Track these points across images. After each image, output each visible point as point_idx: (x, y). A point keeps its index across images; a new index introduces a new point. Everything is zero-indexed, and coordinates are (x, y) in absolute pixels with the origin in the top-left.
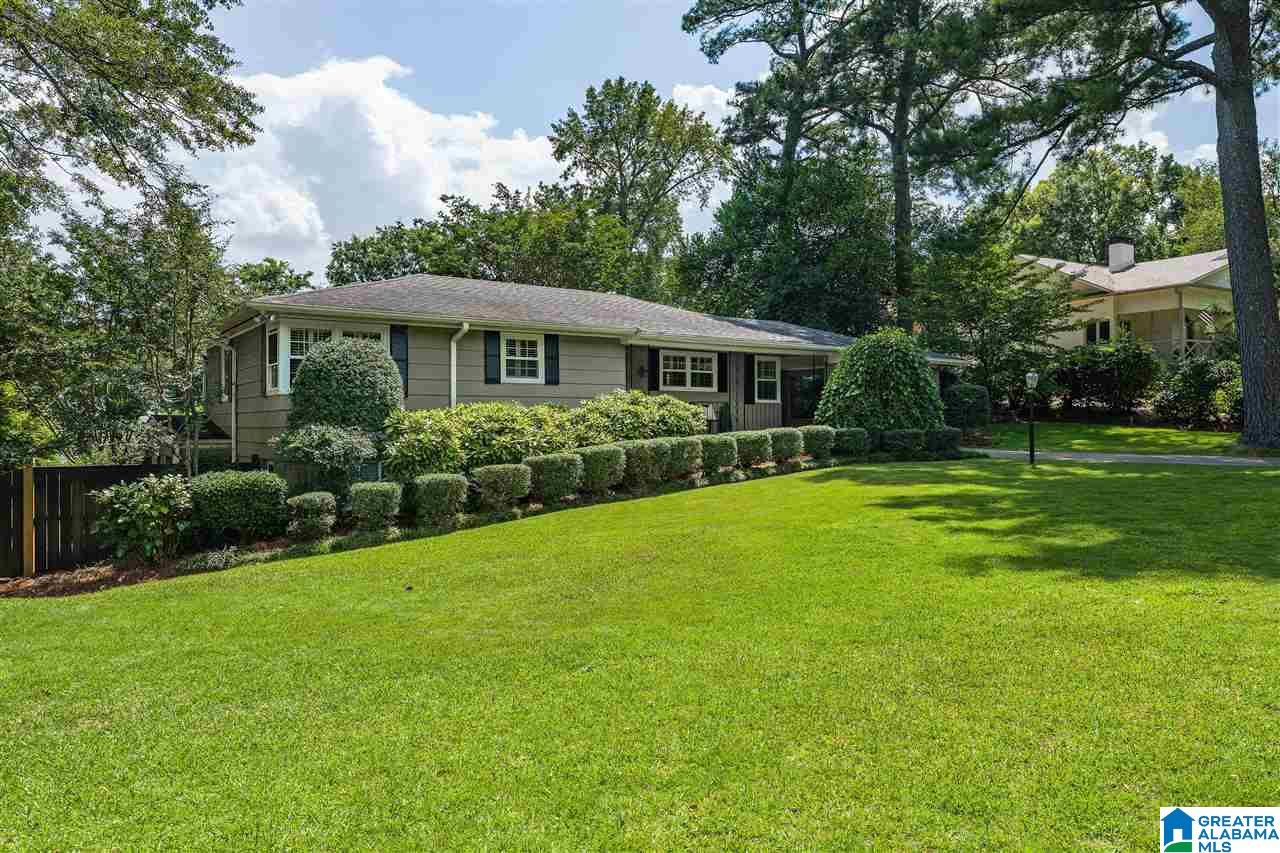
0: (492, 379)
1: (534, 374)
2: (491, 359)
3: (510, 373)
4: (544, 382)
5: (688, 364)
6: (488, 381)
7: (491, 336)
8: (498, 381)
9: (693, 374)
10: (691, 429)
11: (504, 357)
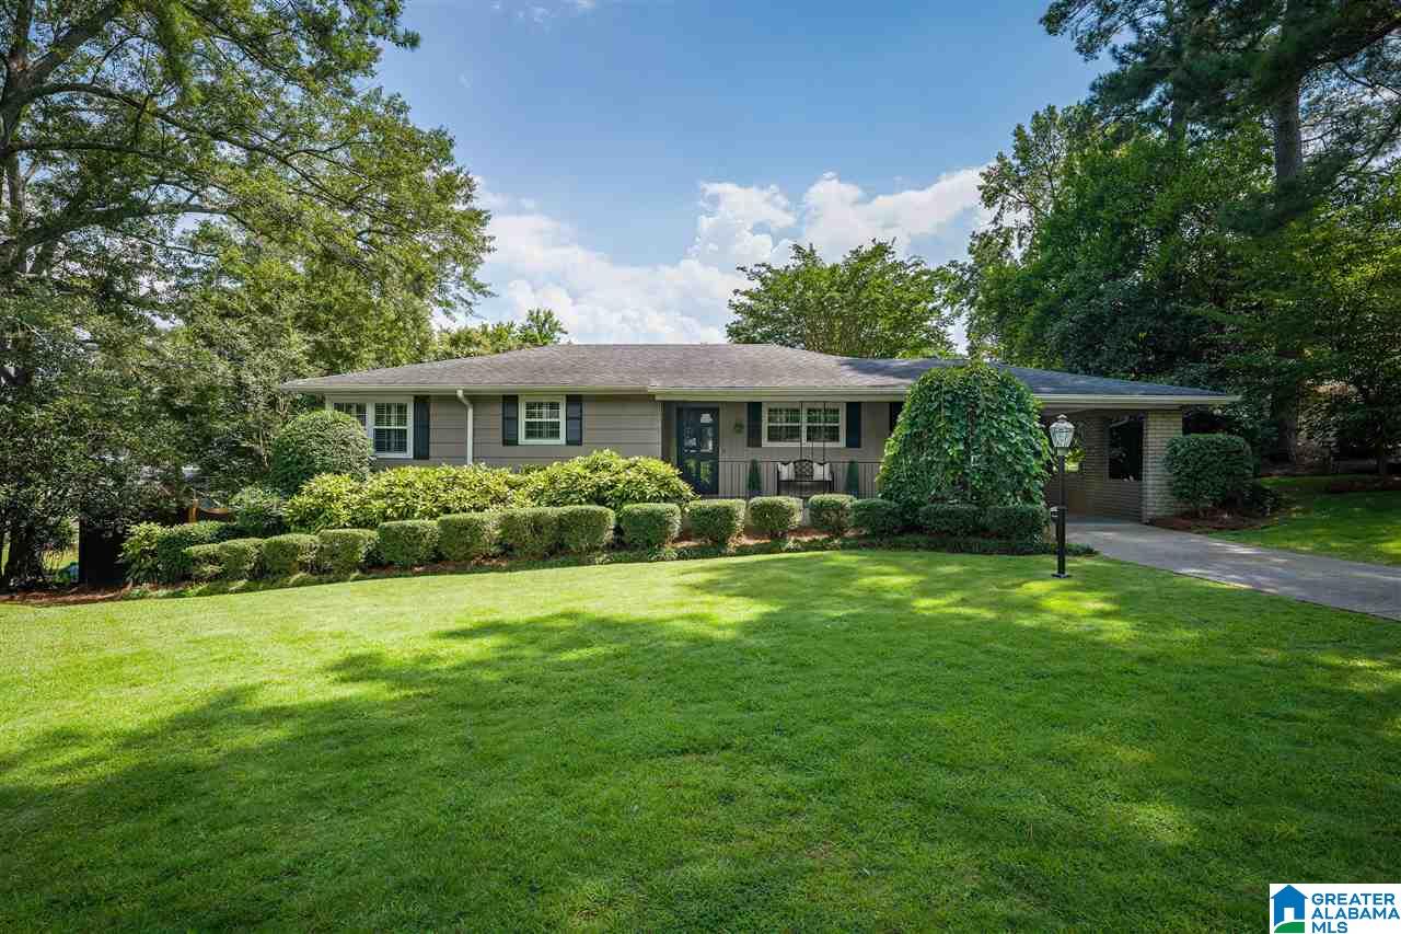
0: (510, 440)
1: (555, 434)
2: (510, 421)
3: (529, 435)
4: (564, 442)
5: (804, 418)
6: (506, 443)
7: (510, 400)
8: (516, 443)
9: (809, 427)
10: (643, 493)
11: (523, 420)
